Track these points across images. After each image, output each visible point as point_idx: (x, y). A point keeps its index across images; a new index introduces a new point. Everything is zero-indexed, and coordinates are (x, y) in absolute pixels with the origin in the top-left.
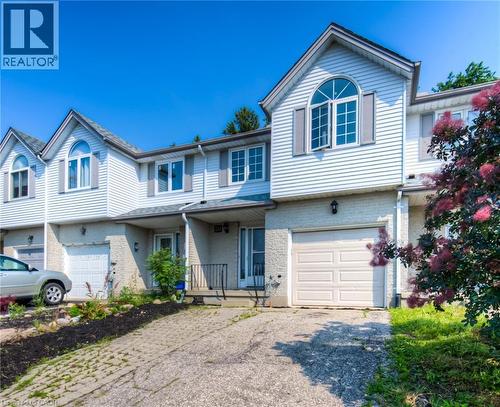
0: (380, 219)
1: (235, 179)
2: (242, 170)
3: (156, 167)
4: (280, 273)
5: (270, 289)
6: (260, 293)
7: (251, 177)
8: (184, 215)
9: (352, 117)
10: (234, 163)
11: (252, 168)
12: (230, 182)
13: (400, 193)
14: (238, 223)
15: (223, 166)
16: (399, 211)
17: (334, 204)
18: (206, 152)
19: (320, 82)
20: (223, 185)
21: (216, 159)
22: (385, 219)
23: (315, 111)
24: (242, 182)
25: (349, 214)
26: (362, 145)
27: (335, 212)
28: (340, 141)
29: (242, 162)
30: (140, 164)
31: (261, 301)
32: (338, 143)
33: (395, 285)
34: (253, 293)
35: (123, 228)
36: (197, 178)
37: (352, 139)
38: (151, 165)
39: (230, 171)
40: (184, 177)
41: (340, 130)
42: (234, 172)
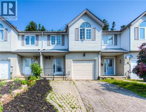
0: (95, 58)
1: (52, 44)
2: (54, 42)
3: (25, 36)
4: (70, 71)
5: (67, 76)
6: (65, 77)
7: (57, 44)
8: (41, 53)
9: (90, 33)
10: (52, 39)
11: (57, 41)
12: (51, 45)
13: (100, 53)
14: (53, 56)
15: (49, 39)
16: (99, 57)
17: (84, 54)
18: (44, 35)
19: (82, 23)
20: (49, 45)
21: (46, 37)
22: (96, 58)
23: (81, 30)
24: (55, 45)
25: (88, 57)
26: (92, 40)
27: (84, 56)
28: (87, 38)
29: (54, 39)
30: (18, 35)
31: (64, 79)
32: (87, 39)
33: (98, 74)
34: (63, 77)
35: (16, 55)
36: (40, 42)
37: (90, 38)
38: (23, 36)
39: (51, 41)
40: (35, 41)
41: (87, 36)
42: (52, 42)
